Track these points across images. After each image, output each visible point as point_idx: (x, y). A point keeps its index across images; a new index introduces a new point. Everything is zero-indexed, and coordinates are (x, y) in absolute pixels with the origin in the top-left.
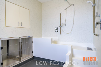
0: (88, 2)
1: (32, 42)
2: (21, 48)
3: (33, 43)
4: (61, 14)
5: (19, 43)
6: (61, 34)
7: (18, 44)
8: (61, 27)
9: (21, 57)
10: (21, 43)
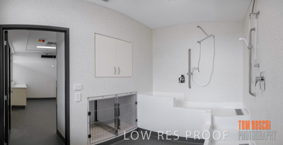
0: (240, 39)
1: (136, 103)
2: (117, 113)
3: (138, 105)
4: (190, 50)
5: (115, 105)
6: (190, 87)
7: (113, 108)
8: (190, 74)
9: (118, 128)
10: (118, 105)
